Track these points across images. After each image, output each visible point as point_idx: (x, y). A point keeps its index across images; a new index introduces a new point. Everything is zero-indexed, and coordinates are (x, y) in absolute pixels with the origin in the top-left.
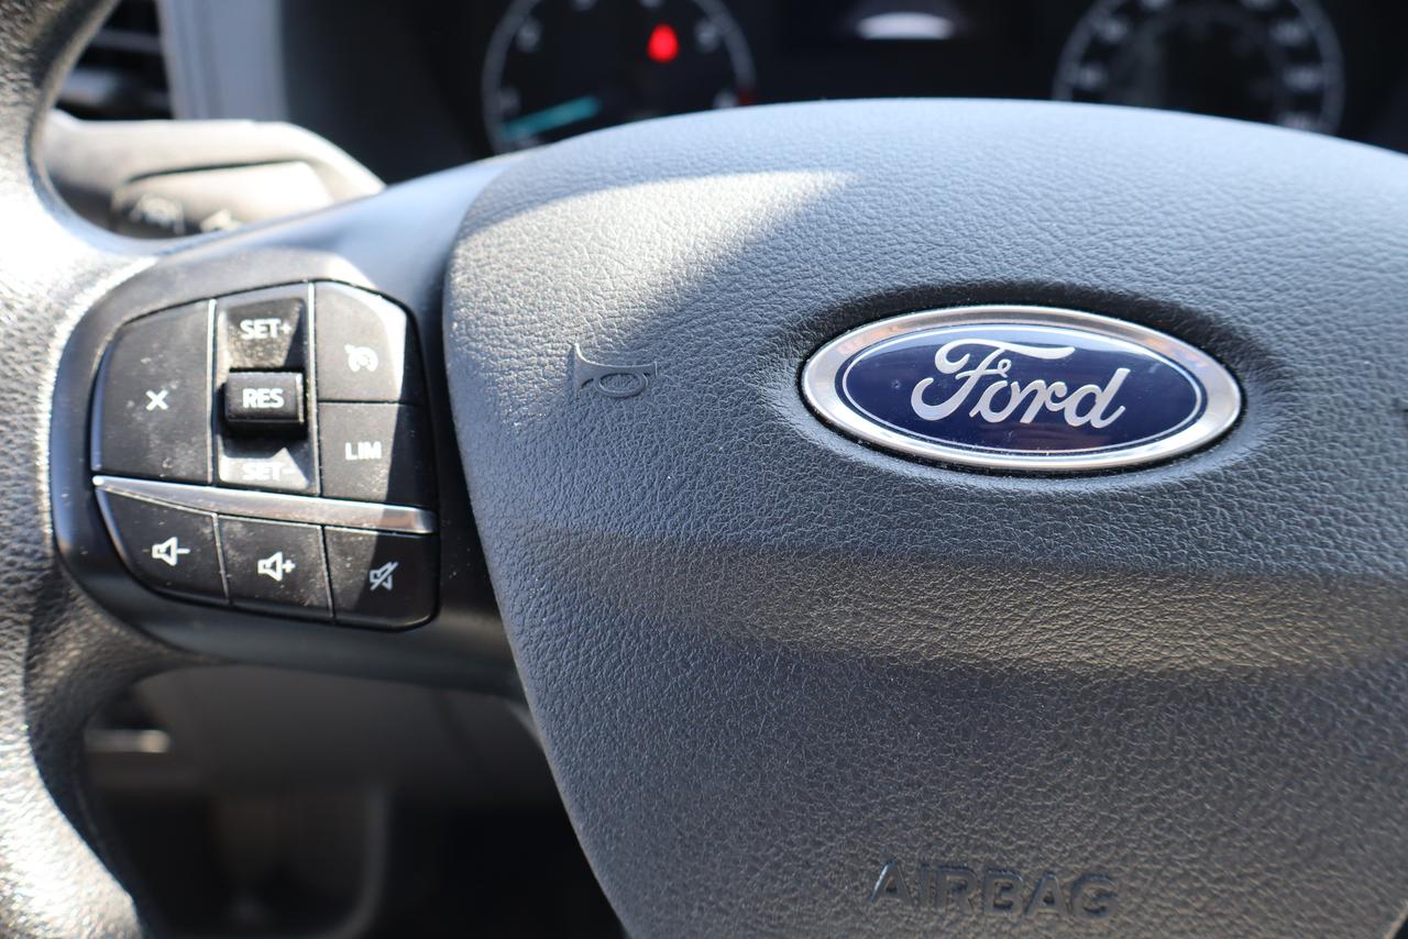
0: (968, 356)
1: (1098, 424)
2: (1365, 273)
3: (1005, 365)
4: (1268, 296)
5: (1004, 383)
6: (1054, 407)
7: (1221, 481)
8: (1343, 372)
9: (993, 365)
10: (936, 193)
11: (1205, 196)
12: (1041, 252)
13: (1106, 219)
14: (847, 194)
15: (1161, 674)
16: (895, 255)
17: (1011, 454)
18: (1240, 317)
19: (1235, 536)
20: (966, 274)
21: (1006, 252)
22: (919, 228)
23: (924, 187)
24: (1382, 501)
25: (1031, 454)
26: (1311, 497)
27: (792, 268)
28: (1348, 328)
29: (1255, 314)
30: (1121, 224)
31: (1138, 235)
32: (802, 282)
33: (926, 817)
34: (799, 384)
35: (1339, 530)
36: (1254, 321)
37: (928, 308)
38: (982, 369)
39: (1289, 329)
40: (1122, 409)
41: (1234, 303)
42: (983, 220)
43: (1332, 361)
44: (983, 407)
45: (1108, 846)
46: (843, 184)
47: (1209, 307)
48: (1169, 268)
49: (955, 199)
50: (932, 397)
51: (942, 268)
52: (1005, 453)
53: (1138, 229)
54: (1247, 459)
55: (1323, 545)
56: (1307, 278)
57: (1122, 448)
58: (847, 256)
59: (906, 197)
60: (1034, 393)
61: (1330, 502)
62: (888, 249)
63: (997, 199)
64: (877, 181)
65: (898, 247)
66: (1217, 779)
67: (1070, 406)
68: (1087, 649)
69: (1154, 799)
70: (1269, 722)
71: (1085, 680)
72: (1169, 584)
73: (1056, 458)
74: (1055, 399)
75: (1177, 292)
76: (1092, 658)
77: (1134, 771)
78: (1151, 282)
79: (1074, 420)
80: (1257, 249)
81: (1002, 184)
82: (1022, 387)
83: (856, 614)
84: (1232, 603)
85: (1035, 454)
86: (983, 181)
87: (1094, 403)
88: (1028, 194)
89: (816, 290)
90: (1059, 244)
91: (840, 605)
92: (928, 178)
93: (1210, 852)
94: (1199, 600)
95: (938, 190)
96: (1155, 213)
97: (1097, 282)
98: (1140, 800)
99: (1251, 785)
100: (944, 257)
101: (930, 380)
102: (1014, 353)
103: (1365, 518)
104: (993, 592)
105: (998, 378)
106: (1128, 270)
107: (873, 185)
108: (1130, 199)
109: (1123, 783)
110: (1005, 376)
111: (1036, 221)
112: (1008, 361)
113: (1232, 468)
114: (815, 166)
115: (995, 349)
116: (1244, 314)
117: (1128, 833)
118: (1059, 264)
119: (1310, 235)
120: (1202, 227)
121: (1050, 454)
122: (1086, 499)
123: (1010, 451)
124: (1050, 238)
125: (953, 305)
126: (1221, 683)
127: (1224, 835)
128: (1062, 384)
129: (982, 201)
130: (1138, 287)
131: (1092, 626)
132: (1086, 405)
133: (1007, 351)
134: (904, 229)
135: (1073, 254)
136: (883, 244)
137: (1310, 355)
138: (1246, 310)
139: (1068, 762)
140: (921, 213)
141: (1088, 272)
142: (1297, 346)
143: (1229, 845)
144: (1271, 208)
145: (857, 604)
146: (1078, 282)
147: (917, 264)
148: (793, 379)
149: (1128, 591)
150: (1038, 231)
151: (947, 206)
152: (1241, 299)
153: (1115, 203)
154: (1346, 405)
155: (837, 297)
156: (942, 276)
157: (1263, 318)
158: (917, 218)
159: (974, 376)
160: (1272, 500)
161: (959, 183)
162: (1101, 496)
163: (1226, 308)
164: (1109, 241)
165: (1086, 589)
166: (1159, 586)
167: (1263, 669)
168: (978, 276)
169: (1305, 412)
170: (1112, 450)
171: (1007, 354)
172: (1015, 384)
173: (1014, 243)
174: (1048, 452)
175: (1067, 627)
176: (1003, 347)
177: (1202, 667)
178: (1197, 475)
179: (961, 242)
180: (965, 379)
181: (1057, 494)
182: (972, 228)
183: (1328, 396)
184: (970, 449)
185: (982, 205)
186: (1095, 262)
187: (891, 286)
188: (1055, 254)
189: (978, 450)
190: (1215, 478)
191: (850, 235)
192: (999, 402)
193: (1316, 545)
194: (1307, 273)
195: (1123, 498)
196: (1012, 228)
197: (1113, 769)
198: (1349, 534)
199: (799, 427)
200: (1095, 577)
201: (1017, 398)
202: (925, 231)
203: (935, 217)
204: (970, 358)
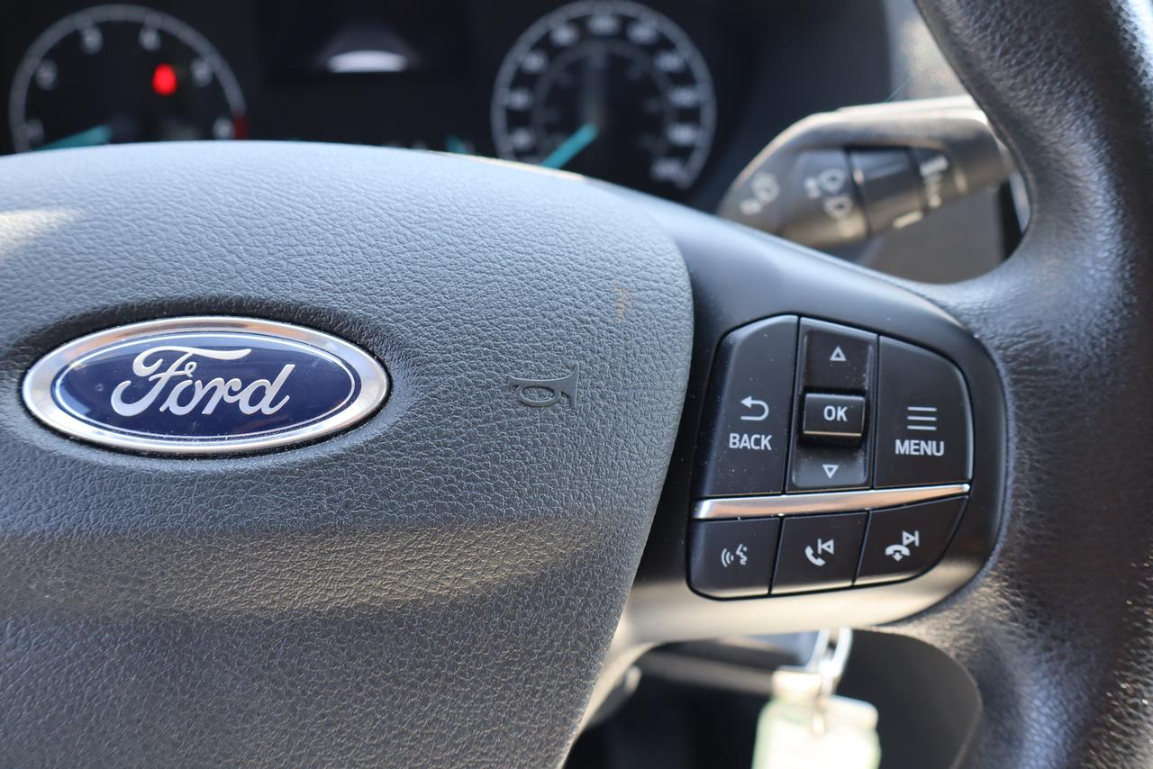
0: (161, 360)
1: (268, 411)
2: (491, 277)
3: (191, 367)
4: (410, 300)
5: (189, 382)
6: (230, 400)
7: (363, 452)
8: (466, 358)
9: (181, 368)
10: (148, 224)
11: (372, 219)
12: (227, 272)
13: (286, 241)
14: (73, 228)
15: (331, 612)
16: (102, 279)
17: (196, 440)
18: (384, 317)
19: (374, 497)
20: (160, 293)
21: (197, 273)
22: (127, 255)
23: (139, 219)
24: (495, 459)
25: (212, 440)
26: (437, 461)
27: (15, 293)
28: (472, 322)
29: (397, 314)
30: (297, 246)
31: (309, 254)
32: (23, 306)
33: (146, 747)
34: (20, 392)
35: (461, 486)
36: (397, 321)
37: (133, 322)
38: (172, 371)
39: (424, 325)
40: (287, 398)
41: (381, 307)
42: (183, 246)
43: (458, 350)
44: (171, 404)
45: (301, 756)
46: (71, 219)
47: (361, 311)
48: (331, 280)
49: (162, 230)
50: (129, 397)
51: (141, 288)
52: (191, 440)
53: (310, 249)
54: (385, 433)
55: (447, 498)
56: (443, 283)
57: (288, 430)
58: (63, 281)
59: (122, 229)
60: (214, 389)
61: (454, 463)
62: (98, 274)
63: (198, 227)
64: (101, 216)
65: (107, 272)
66: (385, 693)
67: (243, 399)
68: (266, 597)
69: (334, 714)
70: (422, 642)
71: (268, 622)
72: (322, 540)
73: (234, 441)
74: (231, 393)
75: (334, 299)
76: (271, 604)
77: (317, 693)
78: (314, 292)
79: (246, 409)
80: (405, 261)
81: (205, 214)
82: (204, 384)
83: (68, 584)
84: (376, 551)
85: (216, 439)
86: (191, 213)
87: (264, 395)
88: (224, 222)
89: (33, 311)
90: (242, 264)
91: (53, 577)
92: (146, 212)
93: (385, 752)
94: (349, 550)
95: (151, 222)
96: (328, 234)
97: (269, 293)
98: (323, 716)
99: (413, 695)
100: (144, 279)
101: (128, 383)
102: (199, 356)
103: (482, 475)
104: (178, 557)
105: (185, 378)
106: (297, 284)
107: (97, 219)
108: (309, 224)
109: (308, 704)
110: (191, 376)
111: (227, 246)
112: (194, 364)
113: (371, 442)
114: (53, 204)
115: (184, 353)
116: (387, 316)
117: (315, 744)
118: (240, 281)
119: (452, 248)
120: (363, 245)
121: (229, 439)
122: (252, 475)
123: (195, 437)
124: (236, 259)
125: (154, 318)
126: (381, 615)
127: (394, 737)
128: (239, 380)
129: (186, 230)
130: (303, 297)
131: (264, 578)
132: (257, 397)
133: (194, 355)
134: (115, 256)
135: (252, 272)
136: (95, 270)
137: (439, 346)
138: (390, 311)
139: (261, 690)
140: (132, 242)
141: (262, 286)
142: (429, 339)
143: (399, 745)
144: (425, 227)
145: (68, 576)
146: (253, 294)
147: (121, 286)
148: (14, 387)
149: (290, 548)
150: (227, 254)
151: (154, 235)
152: (386, 303)
153: (296, 228)
154: (468, 385)
155: (50, 317)
156: (141, 294)
157: (404, 317)
158: (127, 247)
159: (165, 377)
160: (406, 465)
161: (170, 215)
162: (264, 471)
163: (374, 311)
164: (284, 259)
165: (254, 549)
166: (314, 542)
167: (412, 601)
168: (171, 294)
169: (433, 392)
170: (280, 432)
171: (194, 358)
172: (199, 382)
173: (205, 264)
174: (227, 437)
175: (245, 581)
176: (191, 351)
177: (363, 604)
178: (344, 450)
179: (161, 265)
180: (157, 381)
181: (227, 472)
182: (172, 253)
183: (452, 378)
184: (161, 438)
185: (184, 234)
186: (270, 278)
187: (97, 305)
188: (237, 272)
189: (168, 439)
190: (359, 450)
191: (68, 264)
192: (184, 398)
193: (441, 499)
194: (443, 279)
195: (283, 472)
196: (205, 252)
197: (299, 692)
198: (469, 488)
199: (12, 429)
200: (260, 538)
201: (200, 393)
202: (132, 257)
203: (141, 245)
204: (163, 363)
